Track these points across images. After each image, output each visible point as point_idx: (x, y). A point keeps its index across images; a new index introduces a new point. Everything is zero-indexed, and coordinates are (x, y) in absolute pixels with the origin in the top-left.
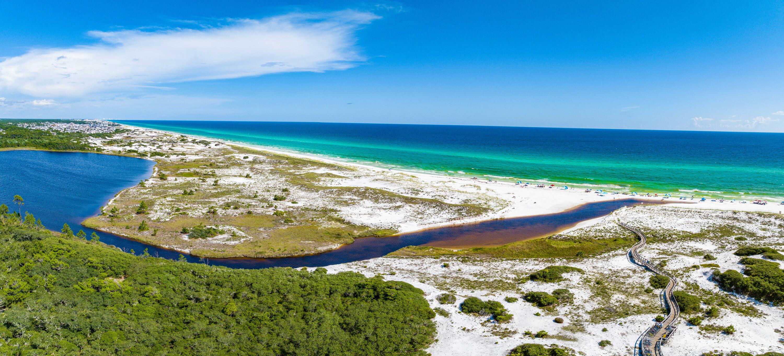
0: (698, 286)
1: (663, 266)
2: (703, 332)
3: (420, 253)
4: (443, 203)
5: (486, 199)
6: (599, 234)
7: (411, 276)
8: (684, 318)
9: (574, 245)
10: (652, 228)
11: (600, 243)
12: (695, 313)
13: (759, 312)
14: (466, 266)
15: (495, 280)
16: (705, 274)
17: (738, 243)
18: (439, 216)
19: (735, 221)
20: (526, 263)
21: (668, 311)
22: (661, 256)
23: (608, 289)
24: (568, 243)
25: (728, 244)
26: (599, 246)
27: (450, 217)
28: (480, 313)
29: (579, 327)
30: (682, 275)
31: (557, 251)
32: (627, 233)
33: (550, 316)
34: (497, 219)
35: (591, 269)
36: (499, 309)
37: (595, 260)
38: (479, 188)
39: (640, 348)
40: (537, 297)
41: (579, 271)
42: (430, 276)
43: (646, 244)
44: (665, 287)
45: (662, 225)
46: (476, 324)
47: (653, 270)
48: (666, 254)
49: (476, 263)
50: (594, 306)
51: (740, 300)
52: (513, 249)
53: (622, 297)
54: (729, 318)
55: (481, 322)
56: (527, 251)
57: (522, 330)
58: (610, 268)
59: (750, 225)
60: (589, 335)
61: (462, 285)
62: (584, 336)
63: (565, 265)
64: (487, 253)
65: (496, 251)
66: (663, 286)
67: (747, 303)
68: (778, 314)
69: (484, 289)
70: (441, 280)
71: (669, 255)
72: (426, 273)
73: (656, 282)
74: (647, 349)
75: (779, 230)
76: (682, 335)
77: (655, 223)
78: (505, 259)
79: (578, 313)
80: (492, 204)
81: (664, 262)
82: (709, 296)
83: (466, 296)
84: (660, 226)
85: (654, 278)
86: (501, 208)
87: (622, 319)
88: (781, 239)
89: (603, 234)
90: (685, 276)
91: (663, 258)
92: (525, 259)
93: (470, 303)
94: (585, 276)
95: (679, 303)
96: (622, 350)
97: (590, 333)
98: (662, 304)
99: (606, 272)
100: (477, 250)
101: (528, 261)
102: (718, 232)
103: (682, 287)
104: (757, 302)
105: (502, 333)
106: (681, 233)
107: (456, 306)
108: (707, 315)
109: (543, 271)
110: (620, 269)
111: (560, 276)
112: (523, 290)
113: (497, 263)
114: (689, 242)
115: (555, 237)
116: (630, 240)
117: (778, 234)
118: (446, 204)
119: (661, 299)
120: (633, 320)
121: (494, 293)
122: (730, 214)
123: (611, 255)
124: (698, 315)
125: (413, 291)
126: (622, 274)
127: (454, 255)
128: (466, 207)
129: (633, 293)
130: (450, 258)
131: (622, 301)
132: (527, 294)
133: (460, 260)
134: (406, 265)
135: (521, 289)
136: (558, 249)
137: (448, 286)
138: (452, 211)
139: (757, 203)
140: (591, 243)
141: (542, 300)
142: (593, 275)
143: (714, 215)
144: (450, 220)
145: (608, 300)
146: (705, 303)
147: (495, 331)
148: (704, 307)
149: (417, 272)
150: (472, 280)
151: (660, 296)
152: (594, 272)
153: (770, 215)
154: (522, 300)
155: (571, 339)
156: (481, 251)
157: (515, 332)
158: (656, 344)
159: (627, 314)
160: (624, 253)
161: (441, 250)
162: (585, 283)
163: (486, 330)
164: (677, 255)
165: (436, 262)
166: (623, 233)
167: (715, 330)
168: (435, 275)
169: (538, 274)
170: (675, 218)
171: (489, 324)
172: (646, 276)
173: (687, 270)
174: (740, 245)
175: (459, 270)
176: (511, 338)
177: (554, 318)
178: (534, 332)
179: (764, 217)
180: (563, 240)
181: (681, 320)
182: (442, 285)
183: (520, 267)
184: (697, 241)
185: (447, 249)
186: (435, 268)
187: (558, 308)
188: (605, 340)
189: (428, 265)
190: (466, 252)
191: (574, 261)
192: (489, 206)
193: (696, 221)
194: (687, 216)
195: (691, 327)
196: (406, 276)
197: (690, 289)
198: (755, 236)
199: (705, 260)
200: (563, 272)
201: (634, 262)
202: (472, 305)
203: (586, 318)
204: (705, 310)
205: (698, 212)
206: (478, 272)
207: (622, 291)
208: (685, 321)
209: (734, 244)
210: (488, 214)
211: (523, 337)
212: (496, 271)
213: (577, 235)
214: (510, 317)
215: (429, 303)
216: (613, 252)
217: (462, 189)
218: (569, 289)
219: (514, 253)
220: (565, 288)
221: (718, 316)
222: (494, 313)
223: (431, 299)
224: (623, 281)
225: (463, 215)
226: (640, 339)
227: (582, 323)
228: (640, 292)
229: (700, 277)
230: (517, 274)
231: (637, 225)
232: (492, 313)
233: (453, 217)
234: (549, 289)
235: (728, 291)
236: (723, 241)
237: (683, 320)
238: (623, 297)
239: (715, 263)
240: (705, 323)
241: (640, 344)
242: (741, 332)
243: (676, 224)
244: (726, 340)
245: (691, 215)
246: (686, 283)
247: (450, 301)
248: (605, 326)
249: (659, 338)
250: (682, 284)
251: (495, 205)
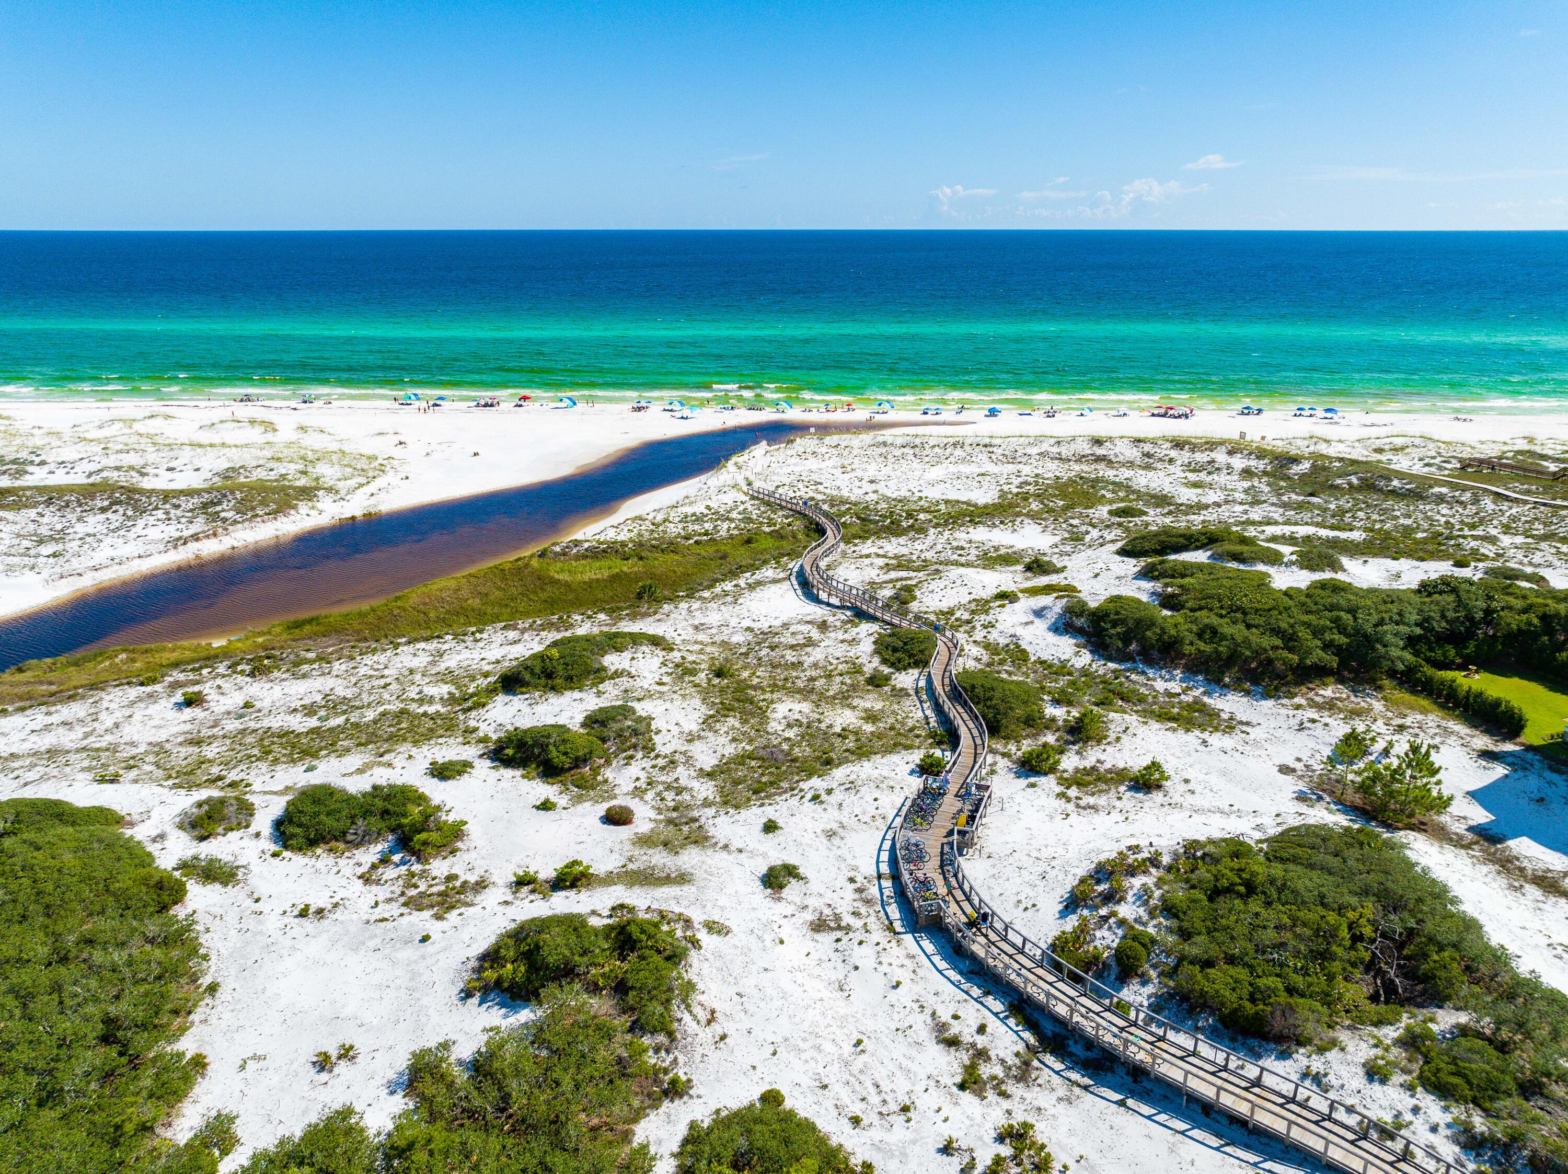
0: (1024, 652)
1: (906, 603)
2: (1073, 792)
3: (77, 677)
4: (141, 492)
5: (303, 458)
6: (696, 527)
7: (55, 772)
8: (1004, 755)
9: (625, 569)
10: (853, 499)
11: (703, 553)
12: (1035, 736)
13: (1225, 716)
14: (270, 685)
15: (383, 714)
16: (1039, 613)
17: (1120, 525)
18: (131, 535)
19: (1101, 466)
20: (476, 641)
21: (951, 738)
22: (893, 575)
23: (755, 688)
24: (605, 563)
25: (1090, 529)
26: (702, 563)
27: (178, 534)
28: (350, 837)
29: (686, 829)
30: (968, 622)
31: (572, 591)
32: (779, 518)
33: (587, 805)
34: (353, 518)
35: (688, 633)
36: (415, 811)
37: (696, 605)
38: (269, 427)
39: (896, 877)
40: (536, 743)
41: (656, 641)
42: (134, 751)
43: (842, 545)
44: (926, 664)
45: (881, 487)
46: (344, 882)
47: (879, 614)
48: (908, 569)
49: (305, 668)
50: (720, 750)
51: (1160, 685)
52: (425, 604)
53: (800, 708)
54: (1137, 740)
55: (360, 871)
56: (476, 602)
57: (503, 875)
58: (747, 623)
59: (1151, 474)
60: (724, 855)
61: (268, 753)
62: (709, 861)
63: (605, 629)
64: (337, 632)
65: (370, 619)
66: (921, 661)
67: (1184, 692)
68: (1281, 721)
69: (348, 750)
70: (182, 755)
71: (918, 570)
72: (117, 745)
73: (895, 650)
74: (920, 875)
75: (1246, 484)
76: (1011, 810)
77: (859, 484)
78: (404, 640)
79: (677, 780)
80: (327, 472)
81: (909, 589)
82: (1062, 682)
83: (287, 788)
84: (876, 492)
85: (889, 640)
86: (363, 480)
87: (816, 783)
88: (1256, 508)
89: (708, 526)
90: (978, 625)
91: (901, 579)
92: (474, 629)
93: (309, 808)
94: (676, 656)
95: (981, 706)
96: (841, 893)
97: (726, 847)
98: (926, 718)
99: (737, 638)
100: (298, 625)
101: (485, 636)
102: (1055, 496)
103: (978, 660)
104: (1213, 686)
105: (440, 894)
106: (942, 507)
107: (258, 835)
108: (1070, 738)
109: (541, 657)
110: (778, 623)
111: (597, 666)
112: (485, 729)
113: (382, 658)
114: (971, 530)
115: (557, 549)
116: (794, 537)
117: (1243, 496)
118: (152, 491)
119: (921, 702)
120: (852, 778)
121: (386, 758)
122: (1085, 448)
123: (743, 585)
124: (1042, 740)
125: (73, 824)
126: (787, 639)
127: (216, 657)
128: (232, 493)
129: (831, 693)
130: (205, 672)
131: (805, 721)
132: (499, 740)
133: (242, 672)
134: (22, 735)
135: (477, 729)
136: (574, 586)
137: (215, 770)
138: (179, 512)
139: (1164, 416)
140: (676, 557)
141: (553, 753)
142: (701, 652)
143: (1034, 451)
144: (178, 542)
145: (761, 724)
146: (1057, 702)
147: (413, 892)
148: (1058, 713)
149: (78, 751)
150: (301, 729)
151: (917, 692)
152: (701, 643)
153: (1211, 445)
154: (488, 763)
155: (668, 877)
156: (315, 628)
157: (481, 885)
158: (942, 853)
159: (828, 762)
160: (782, 575)
161: (164, 649)
162: (681, 678)
163: (381, 898)
164: (941, 568)
165: (150, 696)
166: (769, 518)
167: (1106, 782)
168: (158, 744)
169: (526, 668)
170: (916, 464)
171: (390, 873)
172: (862, 636)
173: (982, 606)
174: (1127, 530)
175: (247, 705)
176: (471, 910)
177: (601, 809)
178: (547, 872)
179: (1193, 451)
180: (585, 557)
181: (995, 763)
182: (191, 773)
183: (459, 657)
184: (994, 526)
185: (185, 643)
186: (150, 717)
187: (608, 773)
188: (780, 863)
189: (119, 715)
190: (260, 640)
191: (633, 617)
192: (317, 479)
193: (983, 471)
194: (952, 459)
195: (1032, 780)
196: (31, 776)
197: (1002, 662)
198: (1170, 504)
199: (1029, 574)
200: (606, 653)
201: (817, 600)
202: (316, 814)
203: (704, 795)
204: (1060, 723)
205: (986, 446)
206: (318, 698)
207: (799, 691)
208: (1009, 764)
209: (1108, 526)
210: (319, 505)
211: (509, 898)
212: (382, 682)
213: (629, 535)
214: (457, 832)
215: (152, 848)
216: (748, 575)
217: (205, 437)
218: (637, 706)
219: (432, 615)
220: (620, 703)
221: (1106, 737)
222: (400, 826)
223: (154, 833)
224: (794, 660)
225: (224, 520)
226: (887, 845)
227: (695, 814)
228: (854, 687)
229: (1027, 624)
230: (455, 681)
231: (804, 492)
232: (393, 831)
233: (186, 533)
234: (570, 714)
235: (1120, 661)
236: (1075, 522)
237: (1002, 763)
238: (806, 707)
239: (1064, 582)
240: (1070, 762)
241: (893, 861)
242: (1187, 781)
243: (921, 482)
244: (1146, 809)
245: (964, 454)
246: (987, 646)
247: (234, 822)
248: (769, 812)
249: (944, 832)
250: (975, 651)
251: (339, 475)
